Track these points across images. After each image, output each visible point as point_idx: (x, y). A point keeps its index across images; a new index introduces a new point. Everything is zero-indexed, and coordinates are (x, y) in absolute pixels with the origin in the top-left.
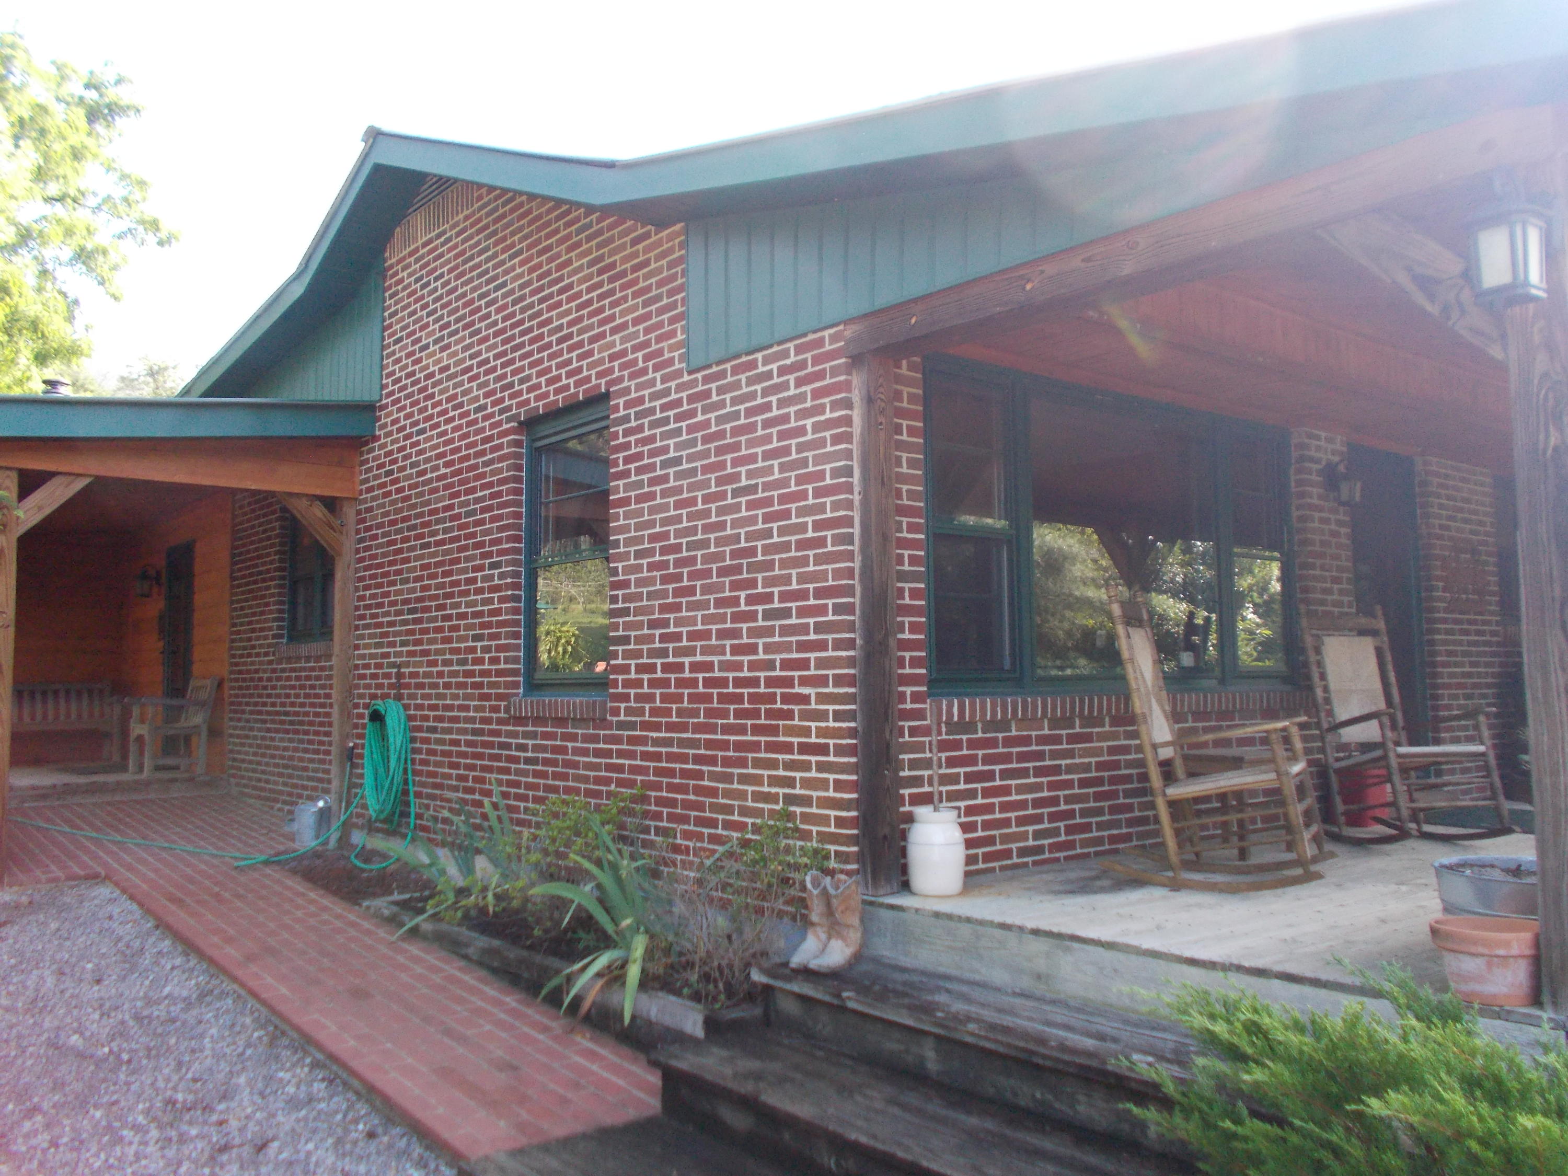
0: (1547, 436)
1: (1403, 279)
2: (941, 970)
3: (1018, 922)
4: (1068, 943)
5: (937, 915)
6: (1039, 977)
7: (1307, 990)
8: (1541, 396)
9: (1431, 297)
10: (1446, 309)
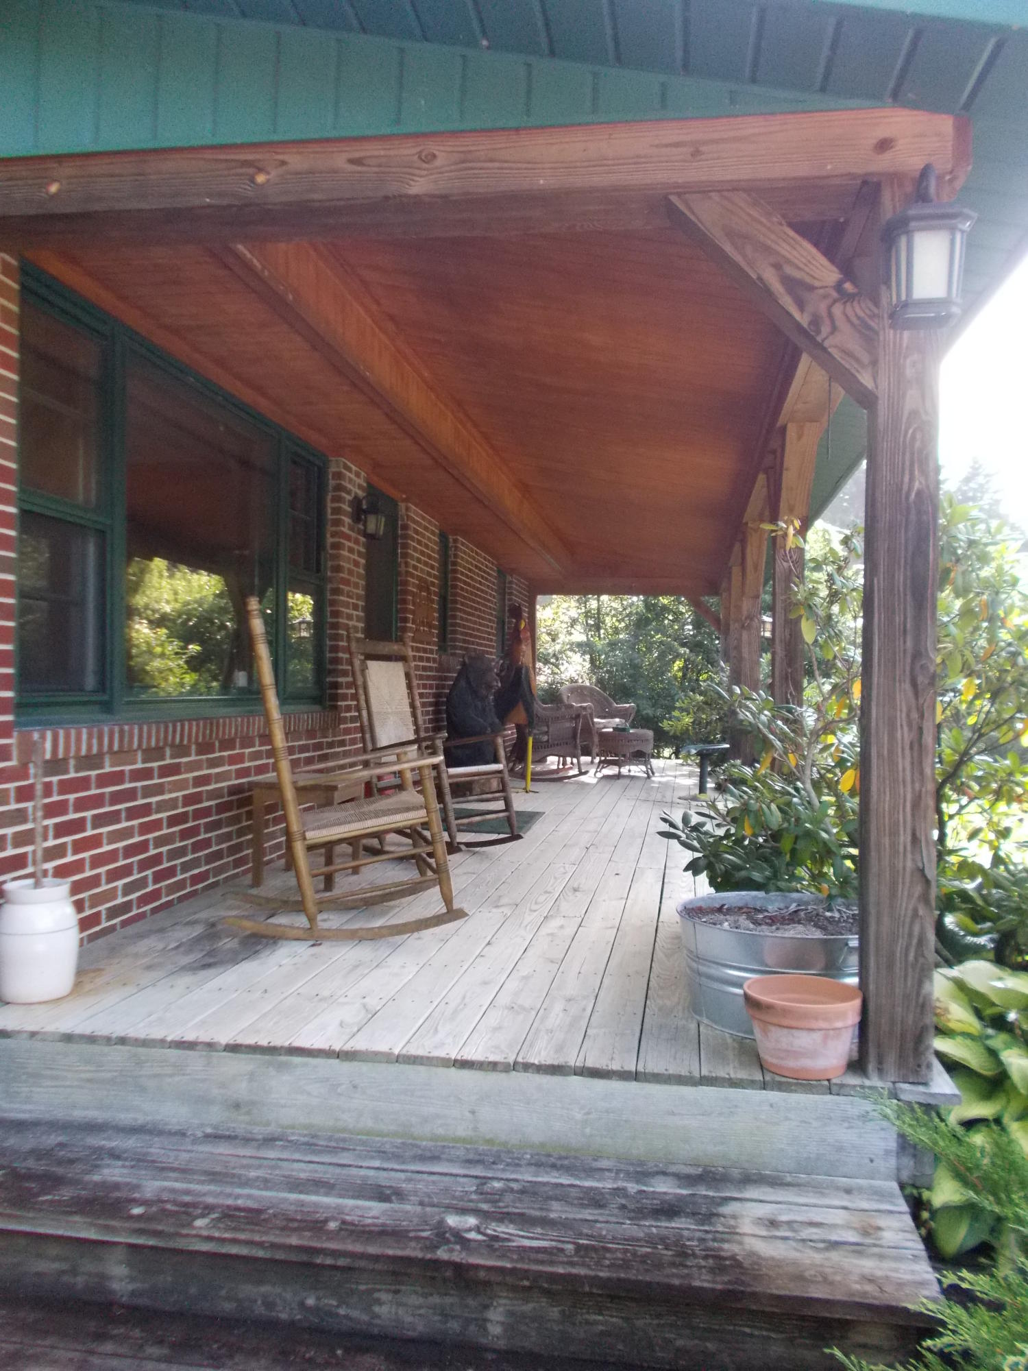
0: (912, 480)
1: (771, 278)
2: (78, 1114)
3: (204, 1037)
4: (283, 1058)
5: (68, 1038)
6: (237, 1106)
7: (615, 1085)
8: (909, 435)
9: (801, 305)
10: (816, 322)
